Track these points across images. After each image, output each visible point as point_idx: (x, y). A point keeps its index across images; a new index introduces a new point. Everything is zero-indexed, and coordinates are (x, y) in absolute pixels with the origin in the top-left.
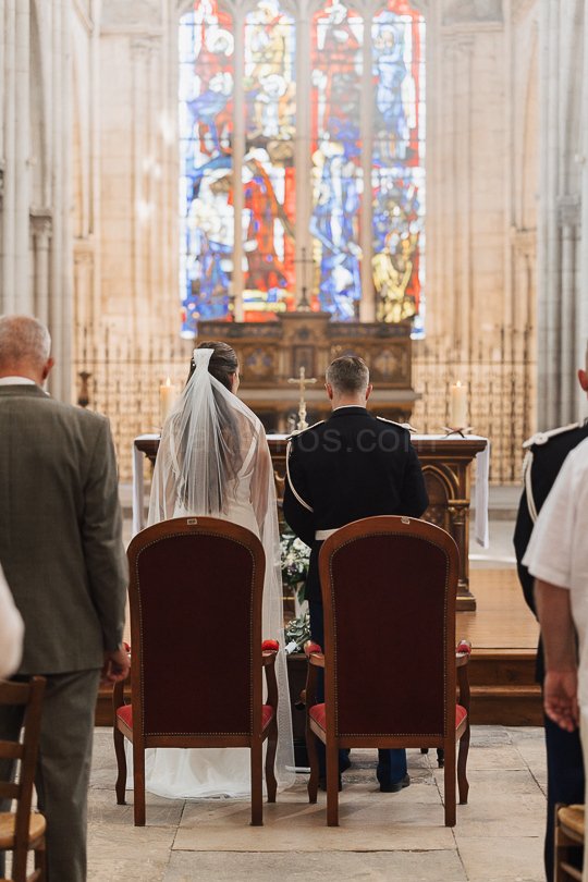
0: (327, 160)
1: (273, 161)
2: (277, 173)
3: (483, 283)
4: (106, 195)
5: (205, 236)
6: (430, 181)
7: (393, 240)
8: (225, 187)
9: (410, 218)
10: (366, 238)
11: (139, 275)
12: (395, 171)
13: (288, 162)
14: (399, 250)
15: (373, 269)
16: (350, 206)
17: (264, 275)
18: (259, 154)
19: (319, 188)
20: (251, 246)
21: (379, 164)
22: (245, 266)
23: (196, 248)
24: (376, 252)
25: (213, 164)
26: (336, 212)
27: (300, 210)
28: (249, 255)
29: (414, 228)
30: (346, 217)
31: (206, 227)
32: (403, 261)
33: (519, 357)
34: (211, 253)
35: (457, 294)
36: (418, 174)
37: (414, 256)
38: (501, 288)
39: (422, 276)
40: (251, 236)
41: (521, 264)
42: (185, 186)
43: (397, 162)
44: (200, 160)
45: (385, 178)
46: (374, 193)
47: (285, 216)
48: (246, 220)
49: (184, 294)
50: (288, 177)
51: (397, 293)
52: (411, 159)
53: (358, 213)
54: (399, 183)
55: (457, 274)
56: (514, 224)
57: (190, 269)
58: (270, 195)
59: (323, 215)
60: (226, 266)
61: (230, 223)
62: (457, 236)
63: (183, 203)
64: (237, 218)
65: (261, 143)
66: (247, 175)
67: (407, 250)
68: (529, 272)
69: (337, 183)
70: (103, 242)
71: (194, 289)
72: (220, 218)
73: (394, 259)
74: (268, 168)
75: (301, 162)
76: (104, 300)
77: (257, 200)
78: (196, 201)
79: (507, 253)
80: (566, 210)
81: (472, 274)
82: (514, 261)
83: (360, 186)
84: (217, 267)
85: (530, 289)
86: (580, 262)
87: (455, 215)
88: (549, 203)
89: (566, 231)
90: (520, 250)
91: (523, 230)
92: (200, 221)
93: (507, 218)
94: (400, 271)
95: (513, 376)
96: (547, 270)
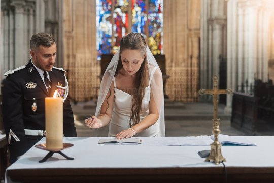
0: (137, 12)
1: (122, 12)
2: (124, 15)
3: (179, 45)
4: (77, 21)
5: (104, 33)
6: (164, 17)
7: (154, 33)
8: (109, 19)
9: (159, 27)
10: (147, 32)
11: (86, 43)
12: (155, 15)
13: (126, 12)
14: (156, 36)
15: (149, 41)
16: (143, 24)
18: (118, 10)
19: (134, 20)
20: (116, 35)
21: (150, 13)
22: (115, 40)
23: (101, 35)
24: (149, 36)
25: (106, 13)
26: (139, 26)
27: (129, 25)
28: (116, 38)
29: (160, 30)
30: (141, 28)
31: (104, 30)
32: (157, 39)
33: (189, 65)
34: (105, 37)
35: (172, 48)
36: (161, 15)
37: (160, 38)
38: (184, 46)
39: (162, 43)
40: (117, 32)
41: (190, 39)
42: (98, 19)
43: (154, 12)
44: (102, 12)
45: (152, 17)
46: (148, 21)
47: (125, 26)
48: (115, 28)
49: (98, 48)
50: (126, 16)
51: (155, 47)
52: (159, 11)
53: (145, 26)
54: (156, 18)
55: (172, 42)
56: (188, 28)
57: (99, 41)
58: (121, 22)
59: (135, 27)
60: (110, 40)
61: (111, 29)
62: (172, 32)
63: (98, 24)
64: (113, 27)
65: (119, 7)
66: (115, 16)
67: (158, 35)
68: (192, 41)
69: (139, 19)
70: (76, 33)
71: (101, 46)
72: (107, 27)
73: (155, 38)
74: (121, 14)
75: (130, 12)
76: (76, 49)
77: (118, 22)
78: (101, 23)
79: (186, 37)
80: (210, 21)
81: (176, 42)
82: (188, 38)
83: (145, 19)
84: (107, 41)
85: (192, 46)
86: (214, 37)
87: (172, 26)
88: (204, 19)
89: (210, 28)
90: (189, 36)
91: (190, 30)
92: (102, 28)
93: (186, 27)
94: (156, 42)
95: (187, 70)
96: (204, 39)
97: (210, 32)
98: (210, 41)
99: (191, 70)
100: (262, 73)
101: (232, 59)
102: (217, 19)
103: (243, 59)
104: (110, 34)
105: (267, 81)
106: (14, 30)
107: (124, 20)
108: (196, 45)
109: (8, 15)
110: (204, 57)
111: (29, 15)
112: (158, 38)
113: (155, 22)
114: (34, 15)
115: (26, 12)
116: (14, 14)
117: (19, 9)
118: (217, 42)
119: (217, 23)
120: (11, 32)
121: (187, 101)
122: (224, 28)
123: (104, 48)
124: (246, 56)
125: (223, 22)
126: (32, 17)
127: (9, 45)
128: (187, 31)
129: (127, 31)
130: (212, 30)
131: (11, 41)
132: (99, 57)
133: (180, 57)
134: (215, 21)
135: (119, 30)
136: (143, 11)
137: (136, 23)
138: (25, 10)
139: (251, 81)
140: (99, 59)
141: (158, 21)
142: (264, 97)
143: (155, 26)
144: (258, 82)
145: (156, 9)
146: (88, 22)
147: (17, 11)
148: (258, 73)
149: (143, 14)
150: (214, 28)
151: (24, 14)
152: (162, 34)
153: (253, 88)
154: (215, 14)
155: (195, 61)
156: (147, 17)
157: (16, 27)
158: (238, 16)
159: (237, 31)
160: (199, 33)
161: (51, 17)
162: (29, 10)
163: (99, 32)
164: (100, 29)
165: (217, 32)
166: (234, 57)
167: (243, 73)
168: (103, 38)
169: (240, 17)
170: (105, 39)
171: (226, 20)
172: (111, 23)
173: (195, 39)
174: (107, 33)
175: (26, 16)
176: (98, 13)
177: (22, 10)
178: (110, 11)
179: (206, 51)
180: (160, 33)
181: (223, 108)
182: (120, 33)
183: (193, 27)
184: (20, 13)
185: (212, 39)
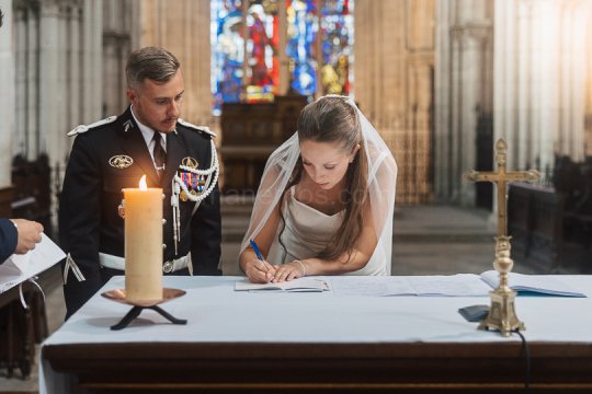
0: (297, 13)
1: (266, 12)
2: (269, 20)
3: (389, 82)
4: (169, 32)
5: (226, 57)
6: (356, 25)
7: (334, 58)
8: (237, 28)
9: (344, 44)
10: (320, 56)
12: (335, 18)
13: (274, 14)
14: (338, 63)
15: (323, 75)
16: (310, 38)
17: (261, 78)
18: (257, 9)
19: (292, 30)
20: (253, 62)
21: (326, 14)
22: (249, 73)
23: (221, 62)
24: (324, 64)
25: (232, 15)
26: (302, 42)
27: (280, 41)
28: (253, 67)
29: (347, 51)
30: (307, 46)
31: (226, 51)
32: (342, 71)
33: (411, 124)
34: (230, 65)
35: (373, 88)
36: (349, 20)
37: (347, 67)
38: (398, 85)
39: (351, 78)
40: (254, 54)
41: (411, 71)
42: (214, 27)
43: (335, 13)
44: (223, 14)
45: (330, 22)
46: (322, 31)
47: (271, 43)
48: (250, 47)
49: (214, 89)
50: (275, 22)
51: (337, 88)
52: (345, 11)
53: (314, 43)
54: (339, 26)
55: (373, 76)
56: (407, 47)
57: (217, 75)
58: (264, 33)
59: (294, 43)
60: (239, 73)
61: (241, 49)
62: (373, 54)
63: (213, 38)
64: (245, 45)
65: (259, 2)
66: (250, 21)
67: (342, 62)
68: (416, 75)
69: (302, 27)
71: (221, 86)
72: (235, 45)
73: (336, 68)
74: (263, 17)
75: (282, 13)
77: (256, 34)
78: (221, 36)
79: (403, 65)
80: (456, 31)
81: (382, 76)
82: (407, 68)
83: (315, 28)
84: (233, 73)
85: (417, 85)
86: (465, 65)
87: (372, 43)
88: (443, 27)
89: (456, 45)
90: (410, 63)
91: (412, 51)
92: (224, 47)
93: (403, 44)
94: (339, 75)
95: (406, 137)
96: (442, 71)
97: (456, 54)
98: (456, 74)
99: (415, 136)
100: (571, 143)
101: (504, 111)
102: (470, 26)
103: (529, 112)
104: (240, 59)
105: (583, 159)
106: (38, 52)
107: (269, 30)
108: (425, 83)
109: (25, 19)
110: (442, 107)
111: (69, 19)
112: (342, 68)
113: (337, 33)
114: (81, 20)
115: (64, 14)
116: (38, 18)
117: (48, 6)
118: (470, 74)
119: (472, 35)
120: (32, 56)
121: (406, 202)
122: (486, 45)
123: (226, 89)
124: (535, 106)
125: (483, 33)
126: (75, 24)
127: (27, 82)
128: (404, 54)
129: (275, 54)
130: (461, 50)
131: (32, 74)
132: (216, 108)
133: (391, 107)
134: (466, 32)
135: (258, 51)
136: (311, 10)
137: (294, 37)
138: (61, 10)
139: (547, 159)
140: (217, 113)
141: (343, 32)
142: (577, 193)
143: (336, 41)
144: (562, 162)
145: (339, 6)
146: (193, 34)
147: (45, 10)
148: (561, 141)
149: (310, 17)
150: (464, 45)
151: (59, 17)
152: (352, 59)
153: (551, 174)
154: (467, 15)
155: (423, 116)
156: (320, 23)
157: (44, 45)
158: (517, 19)
159: (517, 52)
160: (433, 57)
161: (114, 25)
162: (69, 10)
163: (217, 55)
164: (219, 48)
165: (471, 55)
166: (510, 107)
167: (529, 143)
168: (224, 69)
169: (523, 23)
170: (230, 71)
171: (491, 29)
172: (242, 36)
173: (423, 71)
174: (232, 58)
175: (63, 23)
176: (213, 16)
177: (54, 10)
178: (239, 12)
179: (446, 94)
180: (346, 57)
181: (486, 218)
182: (261, 57)
183: (419, 44)
184: (49, 16)
185: (460, 69)
